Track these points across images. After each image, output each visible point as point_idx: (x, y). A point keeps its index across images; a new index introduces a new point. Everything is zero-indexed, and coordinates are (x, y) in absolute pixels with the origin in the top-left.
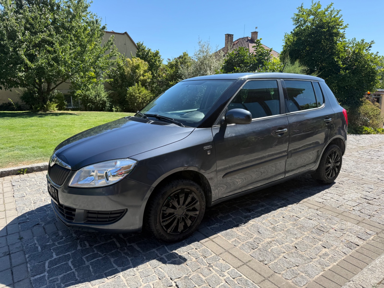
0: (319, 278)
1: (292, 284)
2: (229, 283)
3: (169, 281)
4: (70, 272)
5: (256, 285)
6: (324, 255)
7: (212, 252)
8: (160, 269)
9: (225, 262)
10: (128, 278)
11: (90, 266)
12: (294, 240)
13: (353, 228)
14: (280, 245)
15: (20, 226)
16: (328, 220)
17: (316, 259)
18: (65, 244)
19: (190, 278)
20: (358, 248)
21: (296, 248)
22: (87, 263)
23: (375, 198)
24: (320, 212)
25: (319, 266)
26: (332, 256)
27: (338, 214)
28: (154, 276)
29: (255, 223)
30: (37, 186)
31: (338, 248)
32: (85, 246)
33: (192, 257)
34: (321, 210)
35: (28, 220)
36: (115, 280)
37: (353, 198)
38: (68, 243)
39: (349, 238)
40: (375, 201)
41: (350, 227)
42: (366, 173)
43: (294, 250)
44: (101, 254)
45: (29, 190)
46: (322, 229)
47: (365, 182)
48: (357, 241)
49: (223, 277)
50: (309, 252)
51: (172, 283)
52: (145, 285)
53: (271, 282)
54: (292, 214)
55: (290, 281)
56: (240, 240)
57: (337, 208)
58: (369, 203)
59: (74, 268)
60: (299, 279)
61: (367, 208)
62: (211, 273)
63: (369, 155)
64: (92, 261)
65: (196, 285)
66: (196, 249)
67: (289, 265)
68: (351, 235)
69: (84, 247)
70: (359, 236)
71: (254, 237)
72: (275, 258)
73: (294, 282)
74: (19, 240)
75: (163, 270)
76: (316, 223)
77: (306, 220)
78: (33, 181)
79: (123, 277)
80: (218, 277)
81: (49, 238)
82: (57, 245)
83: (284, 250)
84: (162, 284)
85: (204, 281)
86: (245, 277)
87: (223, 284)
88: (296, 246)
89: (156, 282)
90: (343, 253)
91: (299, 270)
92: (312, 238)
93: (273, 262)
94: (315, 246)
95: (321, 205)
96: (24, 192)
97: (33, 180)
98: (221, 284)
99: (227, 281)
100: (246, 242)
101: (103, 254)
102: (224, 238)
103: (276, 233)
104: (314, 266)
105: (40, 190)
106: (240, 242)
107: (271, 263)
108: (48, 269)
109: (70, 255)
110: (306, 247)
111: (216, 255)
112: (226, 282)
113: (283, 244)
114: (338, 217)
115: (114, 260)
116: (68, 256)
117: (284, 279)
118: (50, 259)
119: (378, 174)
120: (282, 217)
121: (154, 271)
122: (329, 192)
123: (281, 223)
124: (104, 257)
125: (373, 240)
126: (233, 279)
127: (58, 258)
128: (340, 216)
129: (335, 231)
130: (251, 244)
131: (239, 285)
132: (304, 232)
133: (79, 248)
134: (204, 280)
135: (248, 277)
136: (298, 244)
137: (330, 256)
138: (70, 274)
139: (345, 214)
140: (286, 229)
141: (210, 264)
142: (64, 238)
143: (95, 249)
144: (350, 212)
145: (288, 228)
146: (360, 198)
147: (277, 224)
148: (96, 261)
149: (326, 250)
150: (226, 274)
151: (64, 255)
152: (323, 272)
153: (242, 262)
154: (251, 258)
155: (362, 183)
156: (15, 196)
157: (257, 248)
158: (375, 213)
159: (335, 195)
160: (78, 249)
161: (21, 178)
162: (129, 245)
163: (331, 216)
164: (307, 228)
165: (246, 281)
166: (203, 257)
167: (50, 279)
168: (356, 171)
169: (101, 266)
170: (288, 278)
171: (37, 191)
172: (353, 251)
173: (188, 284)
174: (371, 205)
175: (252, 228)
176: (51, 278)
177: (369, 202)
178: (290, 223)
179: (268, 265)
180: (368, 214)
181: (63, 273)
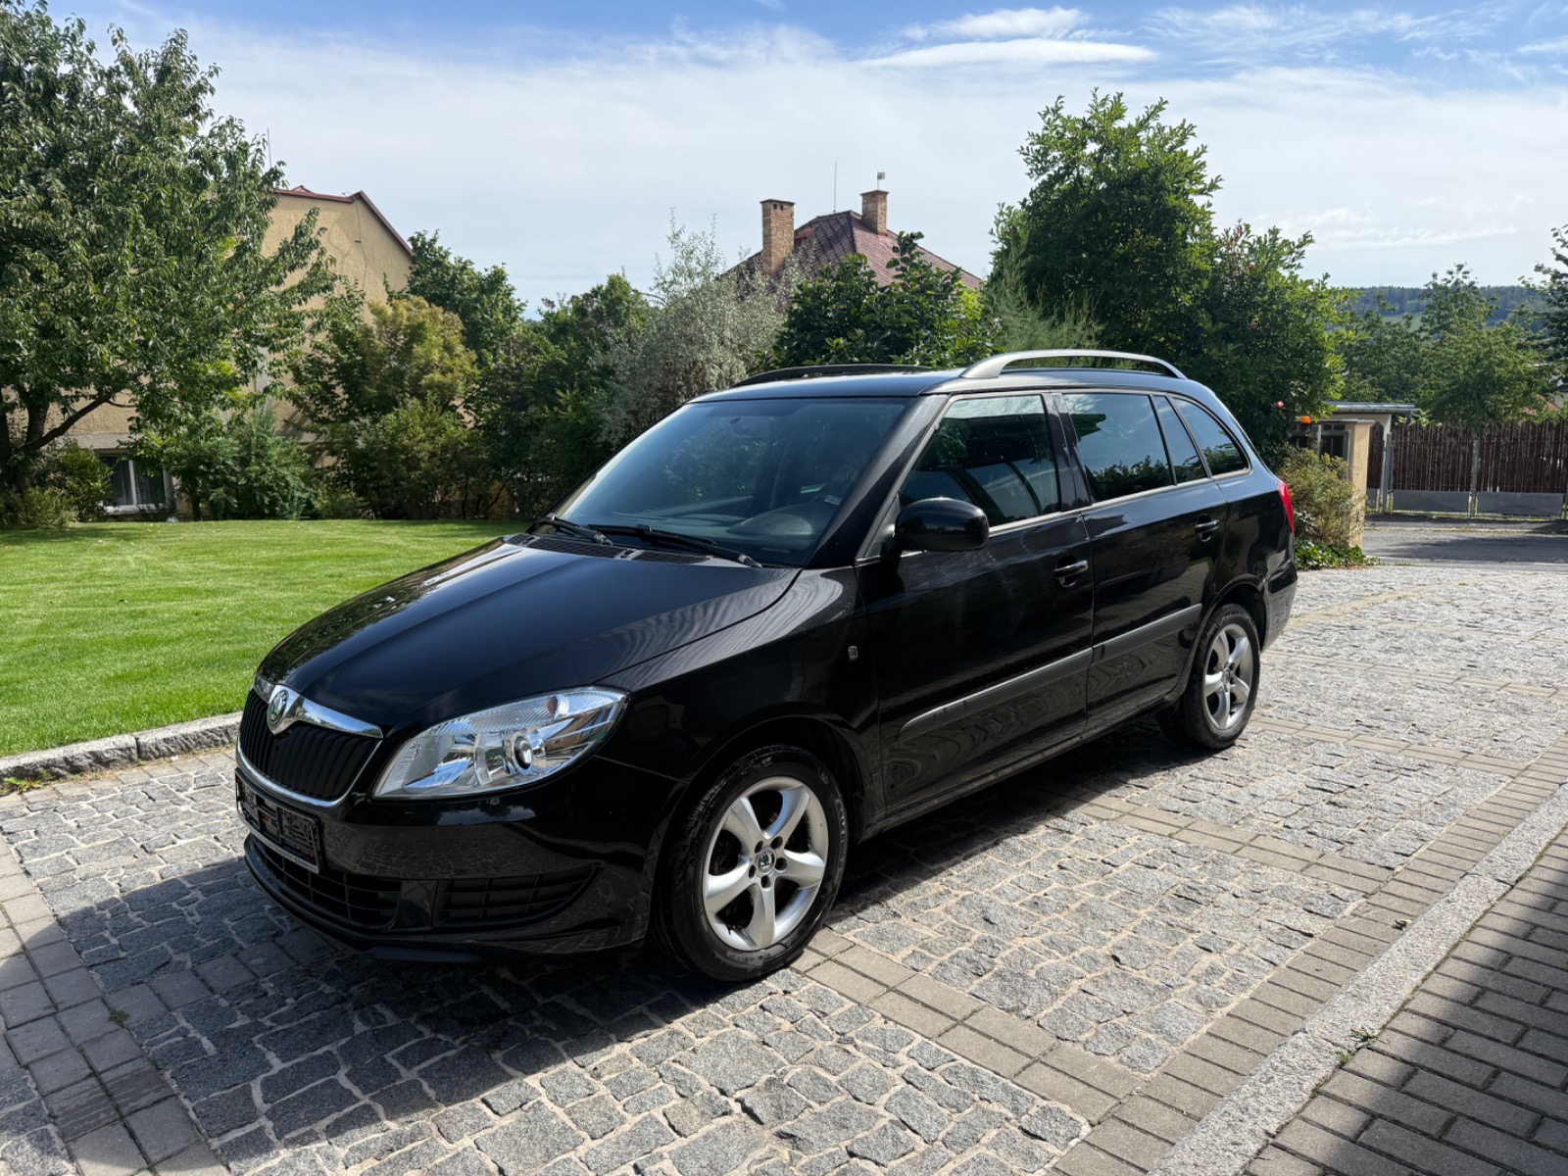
0: (1199, 1041)
1: (1120, 1067)
2: (919, 1086)
3: (717, 1098)
4: (352, 1108)
5: (1004, 1080)
6: (1207, 973)
7: (844, 998)
8: (677, 1066)
9: (891, 1023)
10: (572, 1104)
11: (422, 1081)
12: (1108, 935)
13: (1290, 884)
14: (1064, 954)
15: (97, 976)
16: (1209, 867)
17: (1186, 988)
18: (301, 1021)
19: (786, 1081)
20: (1311, 942)
21: (1116, 959)
22: (408, 1075)
23: (1352, 787)
24: (1179, 844)
25: (1196, 1007)
26: (1234, 975)
27: (1239, 846)
28: (661, 1088)
29: (968, 893)
30: (110, 827)
31: (1248, 949)
32: (381, 1019)
33: (778, 1020)
34: (1180, 836)
35: (123, 954)
36: (526, 1117)
37: (1283, 790)
38: (313, 1017)
39: (1281, 917)
40: (1355, 796)
41: (1282, 883)
42: (1319, 705)
43: (1111, 966)
44: (451, 1041)
45: (83, 846)
46: (1194, 895)
47: (1316, 736)
48: (1306, 922)
49: (894, 1068)
50: (1159, 969)
51: (727, 1103)
52: (638, 1118)
53: (1052, 1067)
54: (1087, 855)
55: (1112, 1059)
56: (930, 950)
57: (1235, 826)
58: (1334, 804)
59: (365, 1093)
60: (1136, 1049)
61: (1328, 818)
62: (853, 1062)
63: (1320, 642)
64: (424, 1065)
65: (812, 1103)
66: (786, 992)
67: (1100, 1014)
68: (1284, 904)
69: (380, 1023)
70: (1312, 908)
71: (975, 938)
72: (1055, 995)
73: (1125, 1059)
74: (113, 1026)
75: (688, 1067)
76: (1171, 878)
77: (1136, 872)
78: (86, 811)
79: (552, 1104)
80: (880, 1072)
81: (231, 1005)
82: (271, 1028)
83: (1079, 969)
84: (695, 1112)
85: (836, 1088)
86: (967, 1063)
87: (898, 1088)
88: (1117, 955)
89: (674, 1106)
90: (1267, 963)
91: (1135, 1025)
92: (1165, 925)
93: (1050, 1010)
94: (1176, 948)
95: (1182, 821)
96: (64, 852)
97: (84, 805)
98: (893, 1091)
99: (912, 1080)
100: (949, 955)
101: (457, 1038)
102: (874, 949)
103: (1045, 919)
104: (1182, 1008)
105: (128, 841)
106: (932, 956)
107: (1045, 1012)
108: (268, 1106)
109: (335, 1053)
110: (1148, 955)
111: (859, 1004)
112: (909, 1082)
113: (1073, 950)
114: (1239, 853)
115: (504, 1056)
116: (328, 1059)
117: (1093, 1055)
118: (263, 1073)
119: (1356, 707)
120: (1056, 869)
121: (657, 1075)
122: (1200, 775)
123: (1055, 885)
124: (462, 1047)
125: (1355, 915)
126: (929, 1073)
127: (292, 1067)
128: (1245, 851)
129: (1234, 898)
130: (967, 960)
131: (953, 1087)
132: (1138, 909)
133: (359, 1027)
134: (835, 1084)
135: (978, 1061)
136: (1121, 948)
137: (1227, 975)
138: (355, 1114)
139: (1260, 842)
140: (1077, 905)
141: (843, 1034)
142: (290, 1001)
143: (420, 1028)
144: (1275, 834)
145: (1082, 901)
146: (1305, 790)
147: (1046, 891)
148: (437, 1063)
149: (1214, 958)
150: (901, 1057)
151: (313, 1058)
152: (1210, 1025)
153: (951, 1018)
154: (975, 1004)
155: (1308, 739)
156: (31, 870)
157: (990, 970)
158: (1355, 831)
159: (1224, 785)
160: (357, 1033)
161: (31, 800)
162: (546, 1001)
163: (1215, 852)
164: (1145, 897)
165: (973, 1072)
166: (814, 1017)
167: (287, 1136)
168: (1286, 700)
169: (462, 1078)
170: (1105, 1051)
171: (117, 846)
172: (1298, 951)
173: (782, 1100)
174: (1341, 810)
175: (965, 911)
176: (286, 1133)
177: (1335, 799)
178: (1085, 884)
179: (1036, 1018)
180: (1334, 837)
181: (330, 1113)
